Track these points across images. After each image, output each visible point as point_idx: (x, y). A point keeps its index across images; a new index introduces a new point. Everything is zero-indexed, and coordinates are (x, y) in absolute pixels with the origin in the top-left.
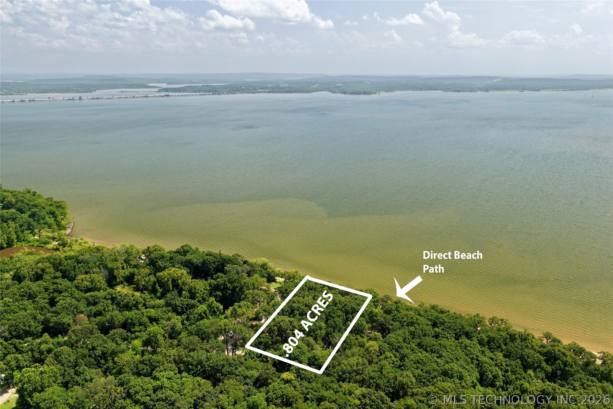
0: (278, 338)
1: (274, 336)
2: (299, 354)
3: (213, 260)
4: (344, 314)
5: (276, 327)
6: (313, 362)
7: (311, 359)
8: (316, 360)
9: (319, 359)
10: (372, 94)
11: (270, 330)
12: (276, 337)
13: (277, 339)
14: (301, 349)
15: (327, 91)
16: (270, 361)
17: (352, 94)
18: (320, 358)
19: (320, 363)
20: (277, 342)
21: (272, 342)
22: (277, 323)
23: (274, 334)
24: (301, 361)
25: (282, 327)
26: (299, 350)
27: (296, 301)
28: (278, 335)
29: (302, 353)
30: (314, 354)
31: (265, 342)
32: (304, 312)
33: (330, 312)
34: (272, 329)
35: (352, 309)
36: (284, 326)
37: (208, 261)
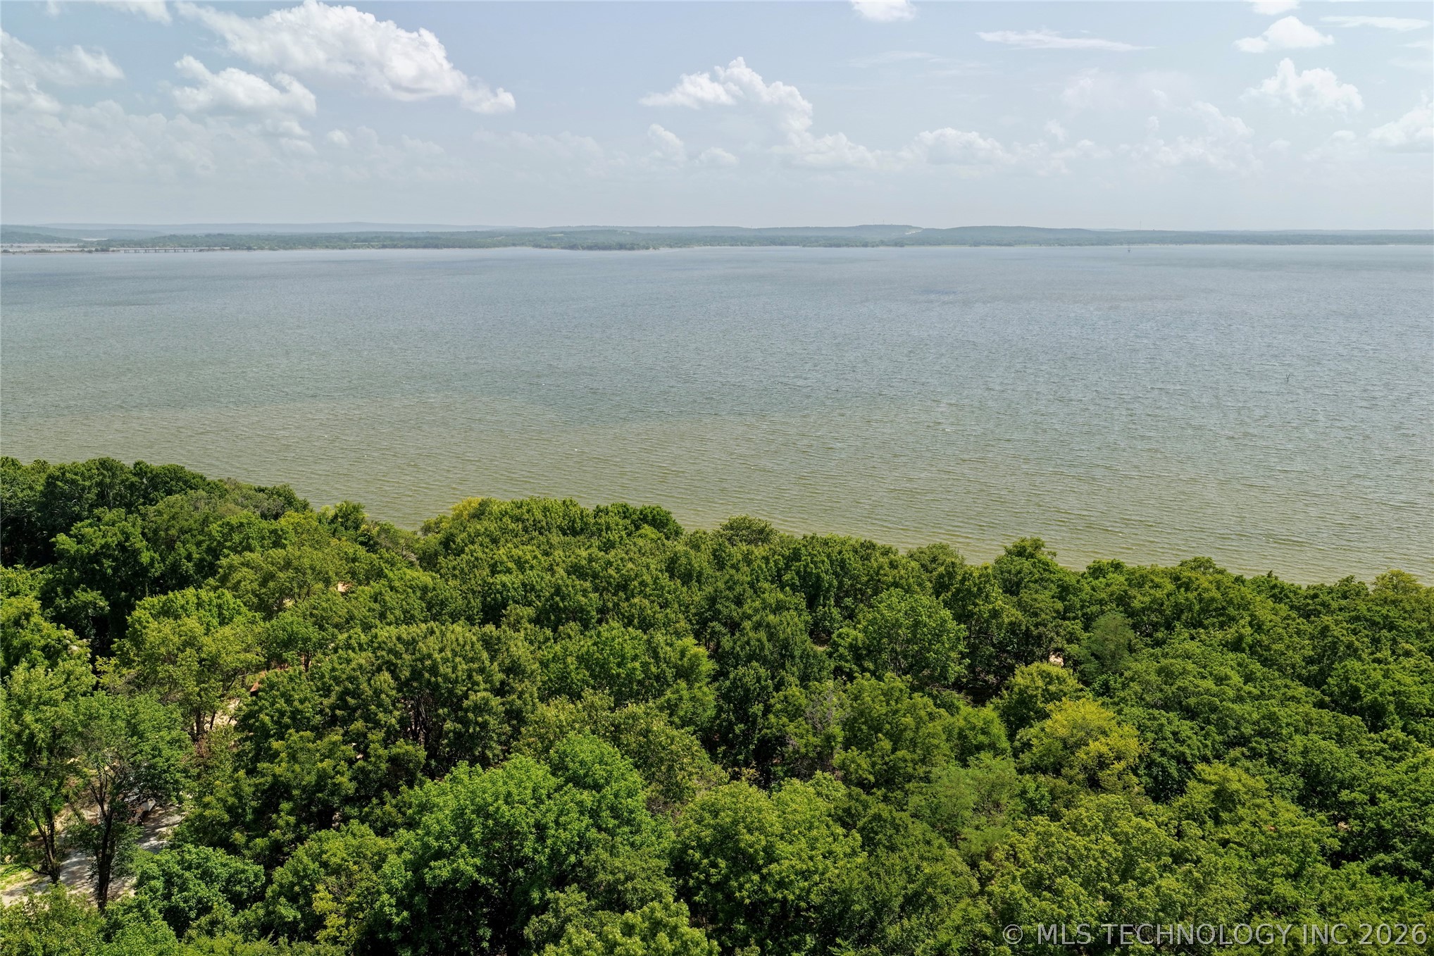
0: (402, 747)
1: (376, 736)
2: (593, 834)
3: (91, 478)
4: (800, 599)
5: (386, 675)
6: (721, 886)
7: (696, 866)
8: (744, 862)
9: (771, 858)
10: (638, 249)
11: (345, 706)
12: (386, 743)
13: (393, 760)
14: (597, 787)
15: (529, 245)
16: (333, 921)
17: (590, 248)
18: (782, 848)
19: (781, 884)
20: (401, 771)
21: (361, 778)
22: (400, 647)
23: (377, 724)
24: (611, 888)
25: (434, 670)
26: (587, 797)
27: (511, 565)
28: (404, 730)
29: (612, 823)
30: (726, 818)
31: (311, 779)
32: (563, 600)
33: (712, 600)
34: (356, 694)
35: (835, 573)
36: (446, 660)
37: (66, 482)
